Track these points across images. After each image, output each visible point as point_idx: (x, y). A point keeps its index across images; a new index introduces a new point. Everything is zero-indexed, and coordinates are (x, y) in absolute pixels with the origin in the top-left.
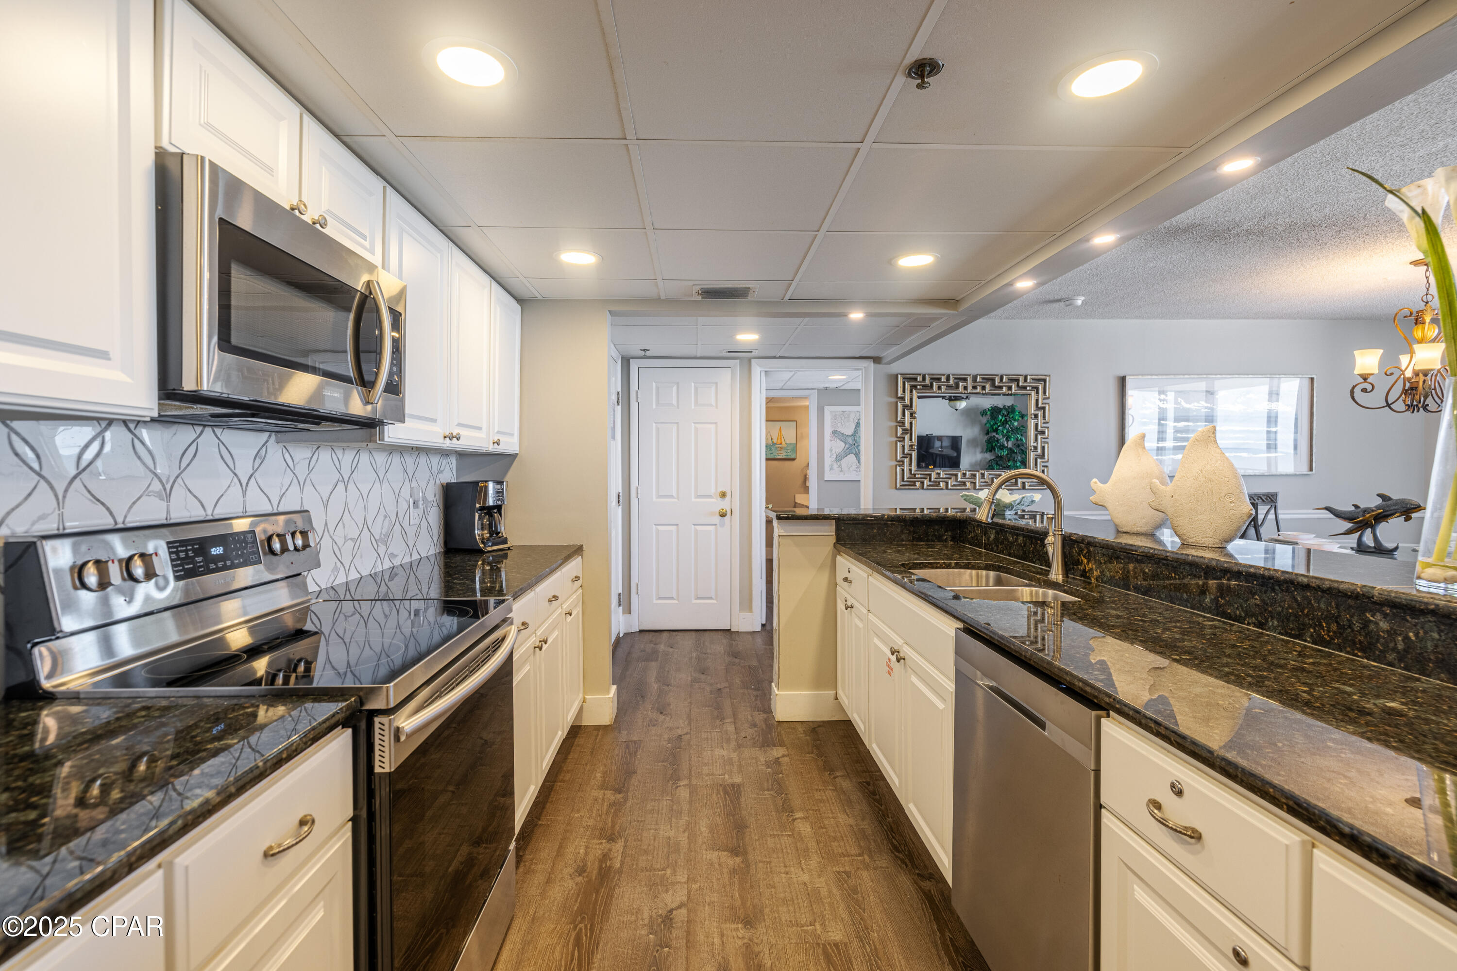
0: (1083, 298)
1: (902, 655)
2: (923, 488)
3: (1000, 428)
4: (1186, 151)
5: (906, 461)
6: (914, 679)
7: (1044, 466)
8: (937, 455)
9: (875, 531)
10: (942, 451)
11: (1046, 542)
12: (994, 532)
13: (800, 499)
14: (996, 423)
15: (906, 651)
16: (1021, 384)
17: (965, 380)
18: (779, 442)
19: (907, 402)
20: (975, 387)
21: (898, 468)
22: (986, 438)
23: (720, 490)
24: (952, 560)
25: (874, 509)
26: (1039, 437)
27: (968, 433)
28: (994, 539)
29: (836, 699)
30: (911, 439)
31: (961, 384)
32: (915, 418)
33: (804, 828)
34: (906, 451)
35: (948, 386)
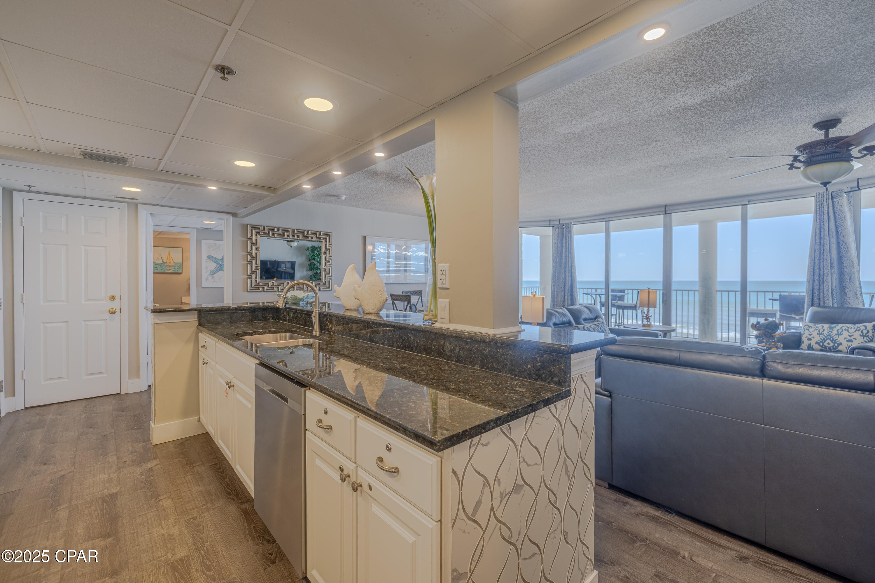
0: (345, 196)
1: (232, 384)
2: (264, 291)
3: (316, 258)
4: (361, 143)
5: (254, 275)
6: (238, 396)
7: (329, 279)
8: (282, 272)
9: (225, 316)
10: (286, 270)
11: (312, 316)
12: (292, 313)
13: (185, 299)
14: (314, 255)
15: (235, 382)
16: (318, 236)
17: (288, 231)
18: (168, 261)
19: (254, 241)
20: (293, 236)
21: (248, 279)
22: (309, 263)
23: (111, 294)
24: (267, 329)
25: (232, 303)
26: (327, 264)
27: (299, 260)
28: (292, 317)
29: (199, 421)
30: (256, 263)
31: (286, 233)
32: (259, 251)
33: (167, 503)
34: (253, 270)
35: (278, 234)
